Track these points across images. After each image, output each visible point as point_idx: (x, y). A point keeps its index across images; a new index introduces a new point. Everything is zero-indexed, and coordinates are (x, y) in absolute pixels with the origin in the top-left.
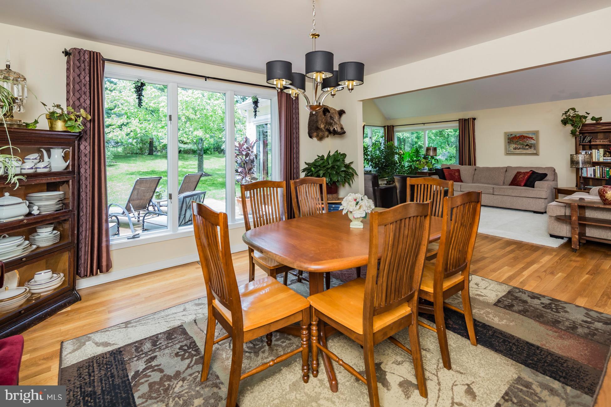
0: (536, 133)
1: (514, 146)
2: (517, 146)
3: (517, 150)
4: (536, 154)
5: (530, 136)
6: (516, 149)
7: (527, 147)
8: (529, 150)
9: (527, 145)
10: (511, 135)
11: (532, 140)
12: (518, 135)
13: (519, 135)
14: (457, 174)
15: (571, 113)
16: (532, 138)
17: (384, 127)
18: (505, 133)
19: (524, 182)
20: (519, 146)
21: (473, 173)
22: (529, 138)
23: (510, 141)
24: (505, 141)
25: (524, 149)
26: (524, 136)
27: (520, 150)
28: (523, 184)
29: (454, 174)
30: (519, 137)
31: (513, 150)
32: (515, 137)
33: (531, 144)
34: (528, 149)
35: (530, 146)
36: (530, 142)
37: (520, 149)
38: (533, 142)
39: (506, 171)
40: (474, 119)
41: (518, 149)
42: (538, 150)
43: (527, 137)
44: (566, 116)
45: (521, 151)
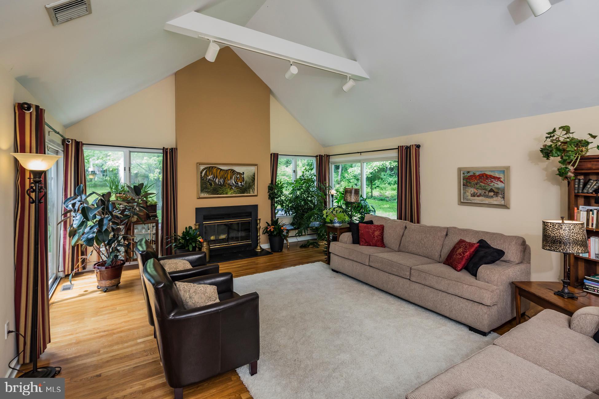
0: (505, 170)
1: (472, 190)
2: (476, 191)
3: (476, 198)
4: (505, 206)
5: (497, 175)
6: (474, 196)
7: (492, 194)
8: (495, 199)
9: (491, 190)
10: (468, 172)
11: (499, 183)
12: (477, 174)
13: (480, 173)
14: (377, 233)
15: (561, 136)
16: (499, 179)
17: (316, 156)
18: (460, 170)
19: (463, 263)
20: (480, 191)
21: (401, 234)
22: (495, 178)
23: (467, 182)
24: (459, 182)
25: (487, 197)
26: (486, 175)
27: (480, 198)
28: (460, 266)
29: (373, 233)
30: (479, 175)
31: (470, 197)
32: (474, 177)
33: (498, 189)
34: (492, 197)
35: (497, 193)
36: (496, 186)
37: (480, 195)
38: (500, 185)
39: (447, 235)
40: (418, 146)
41: (478, 196)
42: (509, 200)
43: (491, 177)
44: (552, 141)
45: (482, 200)
